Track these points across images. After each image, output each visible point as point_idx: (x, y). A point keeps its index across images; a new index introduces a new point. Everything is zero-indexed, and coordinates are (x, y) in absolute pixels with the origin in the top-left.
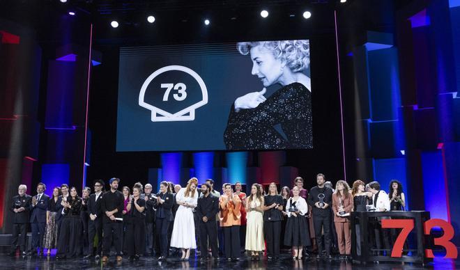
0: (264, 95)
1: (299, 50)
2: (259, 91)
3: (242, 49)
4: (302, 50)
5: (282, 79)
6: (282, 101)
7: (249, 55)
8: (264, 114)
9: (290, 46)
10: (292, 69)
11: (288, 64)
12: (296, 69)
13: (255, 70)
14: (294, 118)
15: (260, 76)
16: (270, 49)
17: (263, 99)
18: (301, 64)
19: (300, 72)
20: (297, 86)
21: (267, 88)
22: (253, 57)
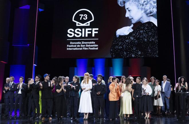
0: (132, 28)
1: (151, 4)
2: (129, 26)
3: (121, 3)
4: (153, 4)
5: (142, 19)
6: (142, 31)
7: (124, 6)
8: (132, 38)
9: (146, 2)
10: (147, 14)
11: (145, 12)
12: (149, 14)
13: (127, 15)
14: (148, 40)
15: (130, 18)
16: (135, 3)
17: (132, 30)
18: (152, 11)
19: (151, 16)
20: (150, 23)
21: (134, 24)
22: (126, 7)
